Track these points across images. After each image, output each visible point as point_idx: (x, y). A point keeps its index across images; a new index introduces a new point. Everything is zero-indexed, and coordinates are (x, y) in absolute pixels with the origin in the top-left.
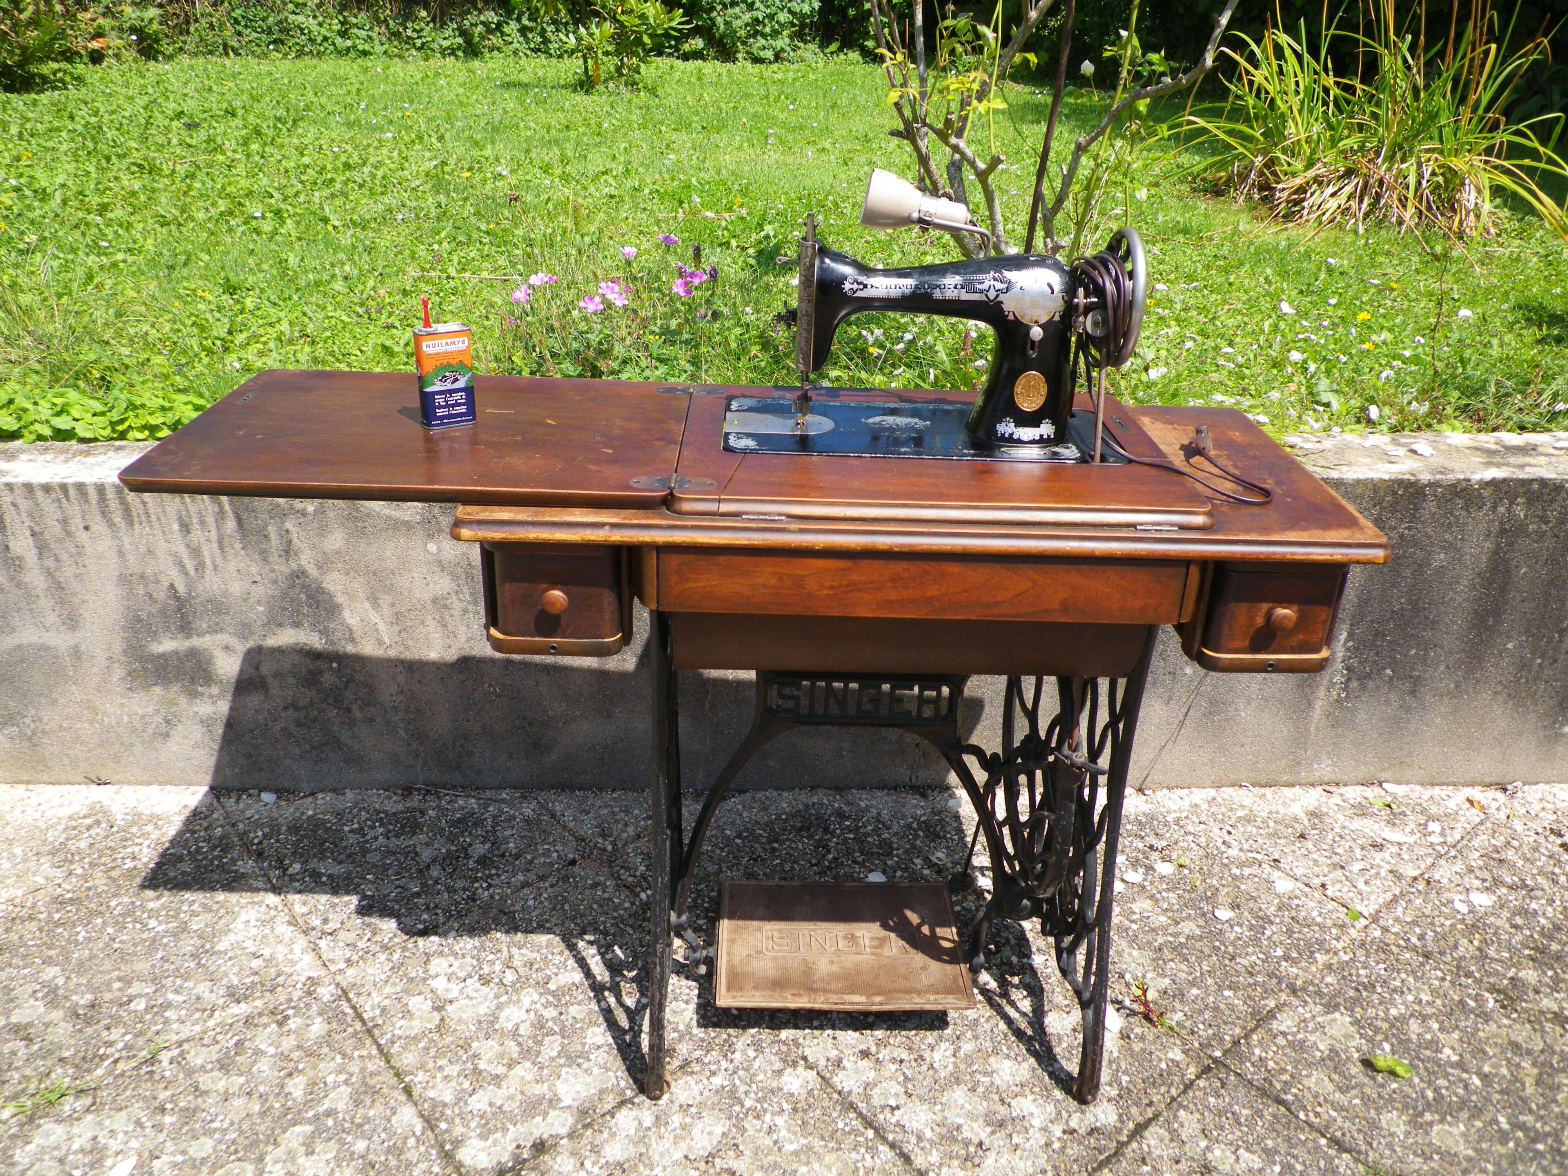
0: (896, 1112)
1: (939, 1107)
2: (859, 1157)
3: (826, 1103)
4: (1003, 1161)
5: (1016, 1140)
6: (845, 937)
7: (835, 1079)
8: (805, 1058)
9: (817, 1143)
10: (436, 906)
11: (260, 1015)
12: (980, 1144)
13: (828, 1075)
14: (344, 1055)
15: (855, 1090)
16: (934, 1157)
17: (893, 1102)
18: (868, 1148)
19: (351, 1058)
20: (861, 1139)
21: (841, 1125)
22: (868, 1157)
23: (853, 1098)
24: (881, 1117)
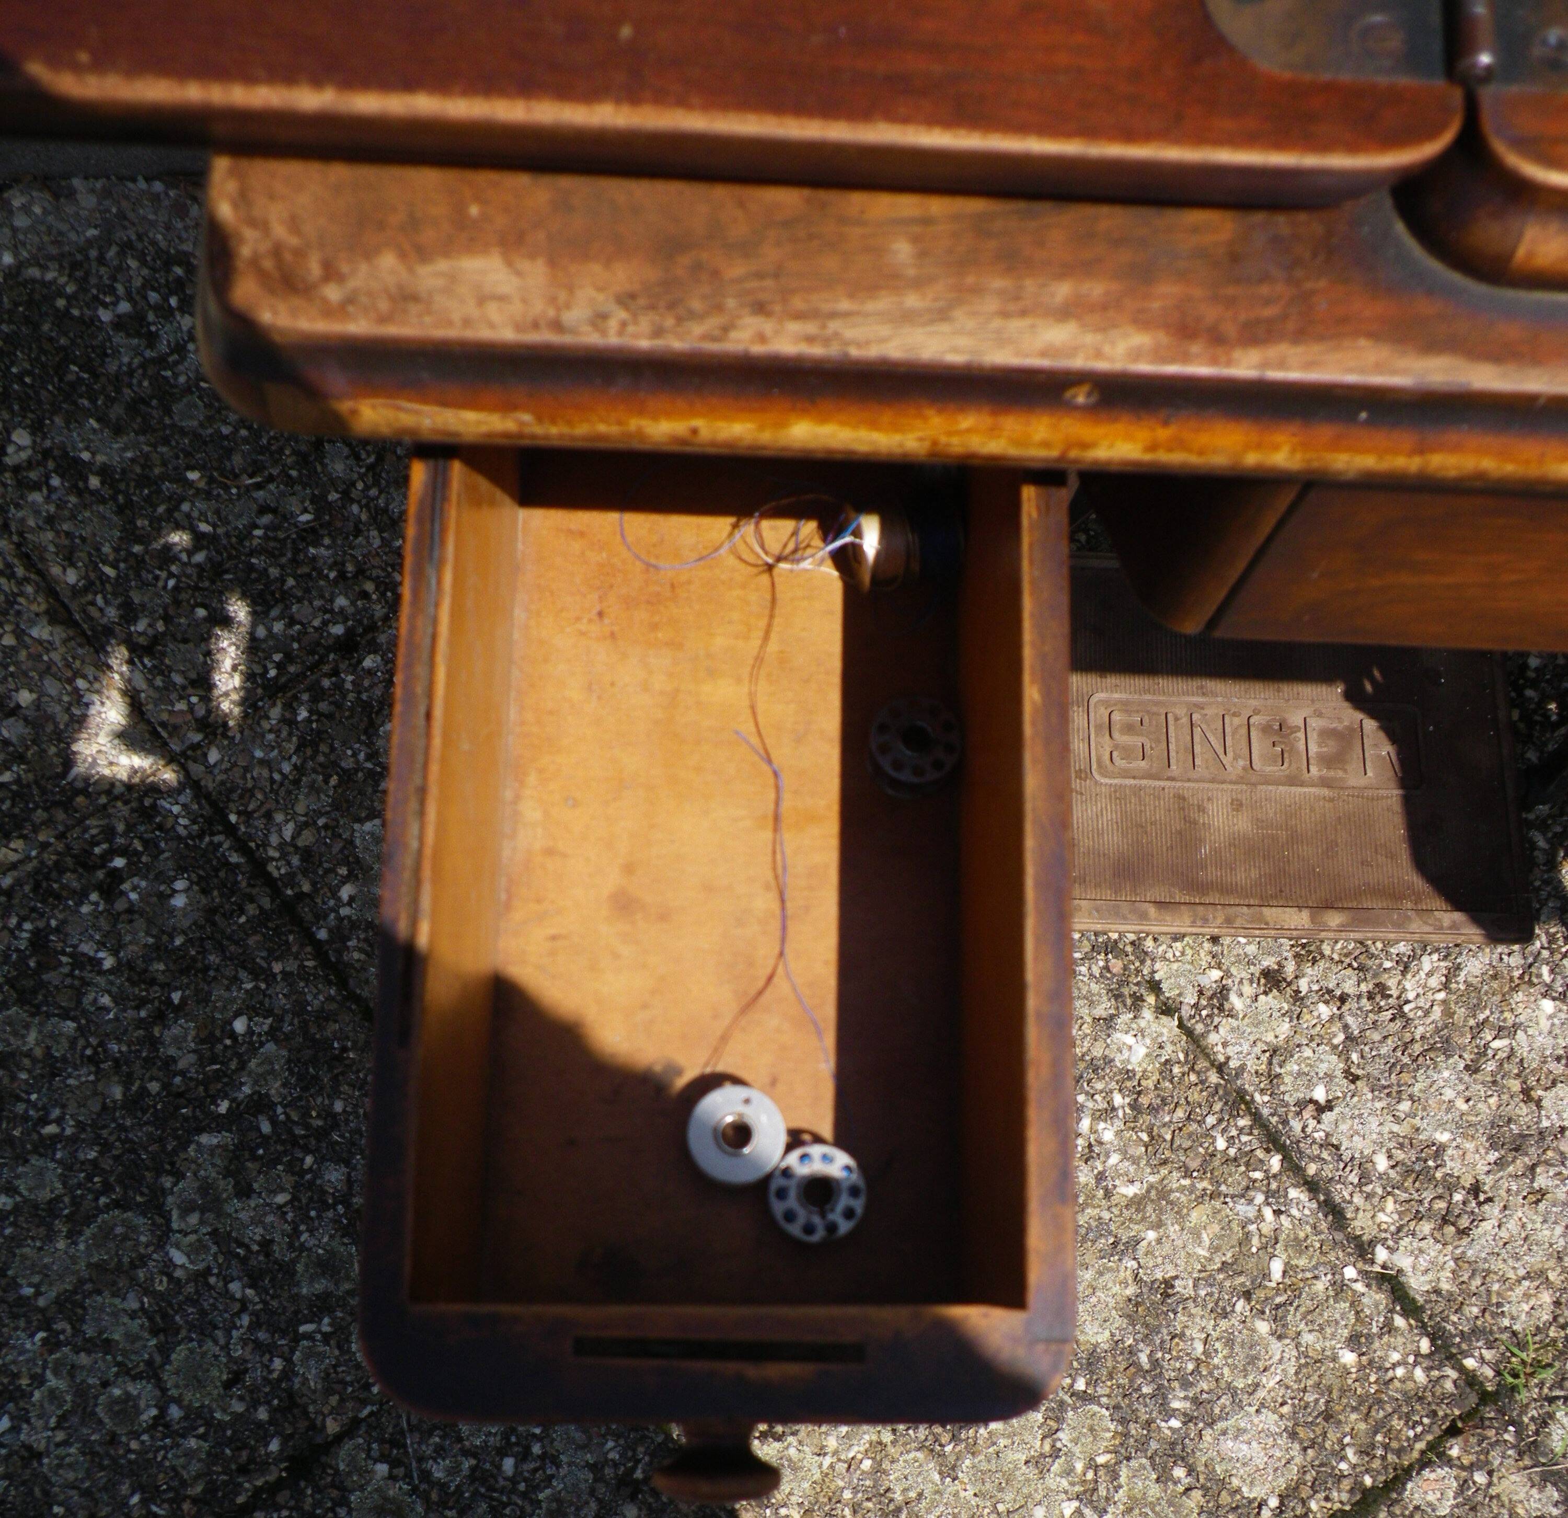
0: (1327, 1117)
1: (1405, 1106)
2: (1251, 1212)
3: (1195, 1096)
4: (1512, 1225)
5: (1541, 1181)
6: (1266, 729)
7: (1213, 1038)
8: (1155, 986)
9: (1176, 1181)
10: (361, 572)
11: (59, 868)
12: (1475, 1189)
13: (1199, 1028)
14: (256, 974)
15: (1251, 1065)
16: (1388, 1215)
17: (1320, 1094)
18: (1268, 1194)
19: (270, 978)
20: (1258, 1175)
21: (1221, 1144)
22: (1268, 1213)
23: (1248, 1083)
24: (1296, 1125)
